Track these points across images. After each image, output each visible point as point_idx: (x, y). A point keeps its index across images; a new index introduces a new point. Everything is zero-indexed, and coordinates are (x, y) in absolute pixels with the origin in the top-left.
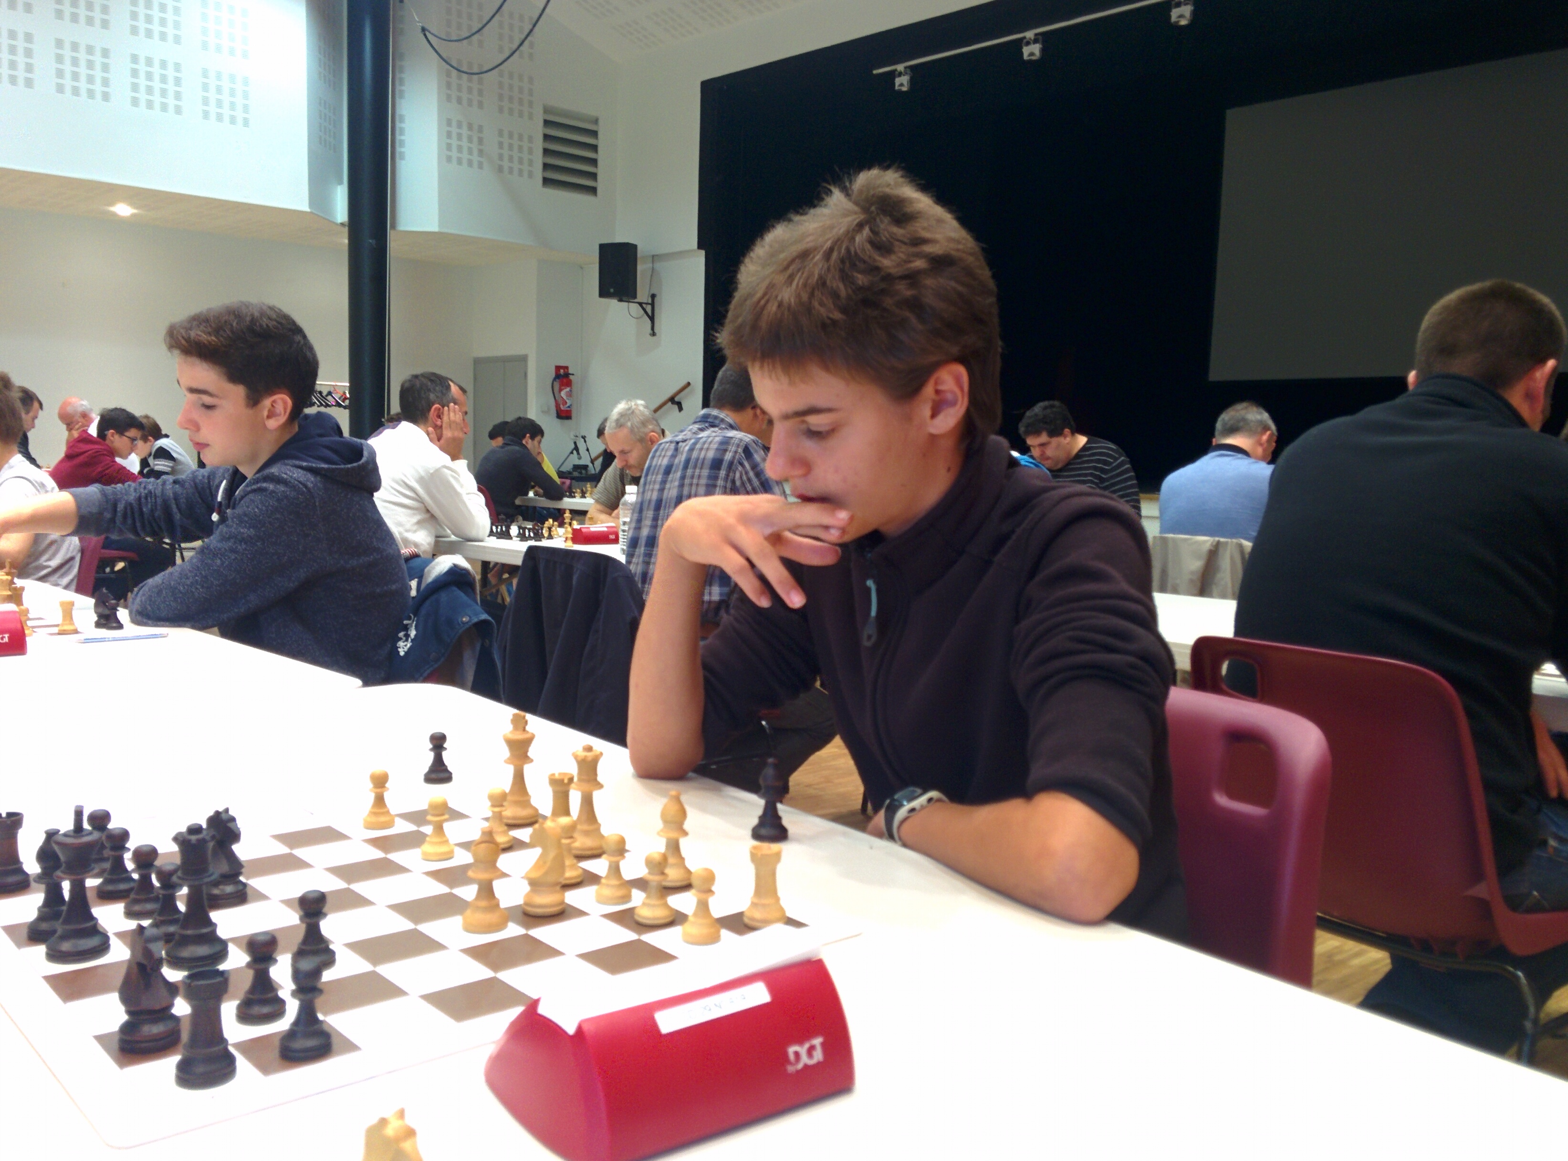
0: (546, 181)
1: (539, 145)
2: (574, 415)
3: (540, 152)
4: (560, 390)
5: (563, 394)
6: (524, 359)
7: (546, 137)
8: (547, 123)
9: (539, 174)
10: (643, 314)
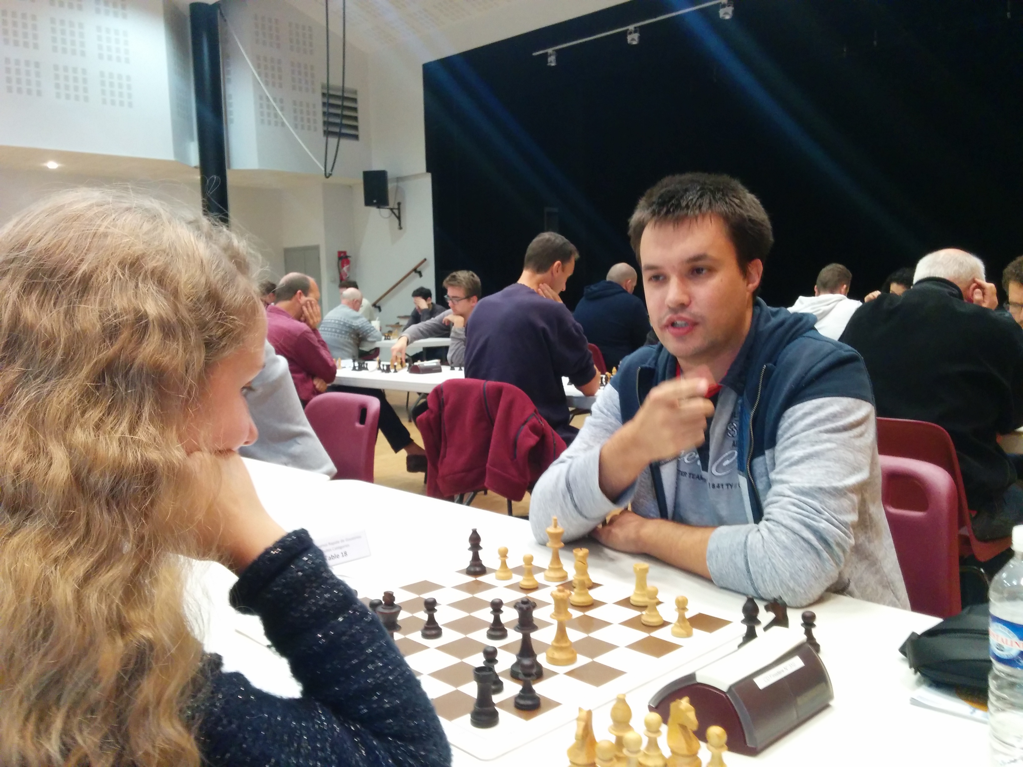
0: (326, 133)
1: (320, 109)
3: (321, 114)
4: (343, 266)
5: (345, 269)
6: (316, 248)
7: (325, 104)
8: (326, 95)
9: (321, 128)
10: (393, 215)
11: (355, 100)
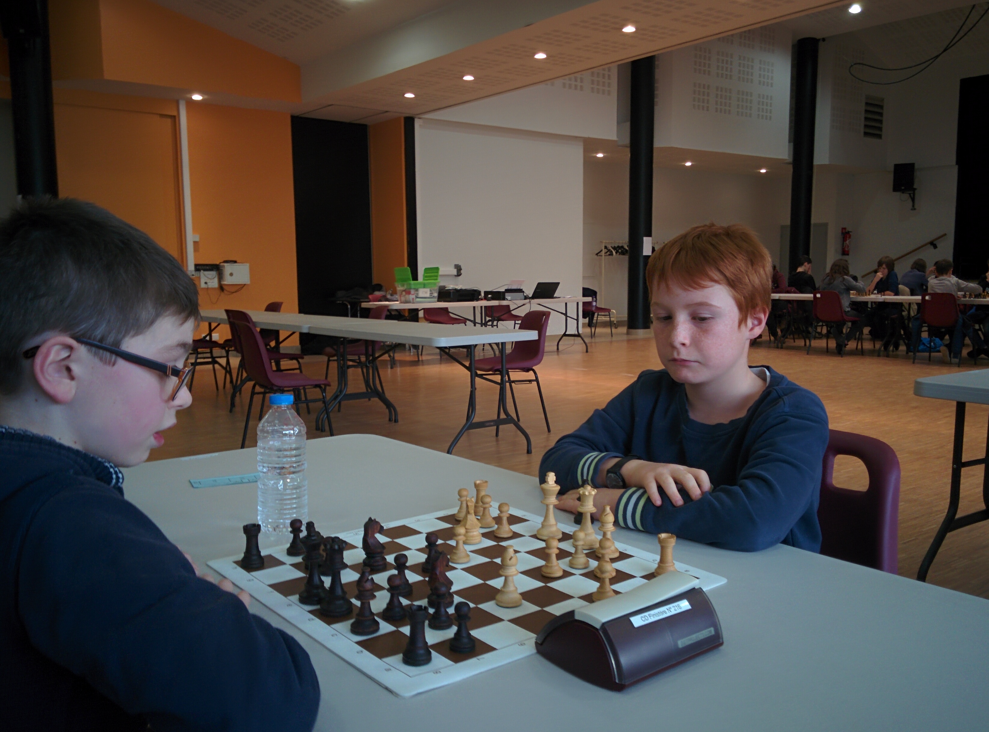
0: (866, 134)
1: (863, 115)
2: (850, 253)
3: (863, 119)
4: (846, 241)
5: (847, 242)
6: (826, 225)
7: (867, 111)
8: (867, 104)
9: (862, 130)
10: (910, 198)
11: (881, 107)
